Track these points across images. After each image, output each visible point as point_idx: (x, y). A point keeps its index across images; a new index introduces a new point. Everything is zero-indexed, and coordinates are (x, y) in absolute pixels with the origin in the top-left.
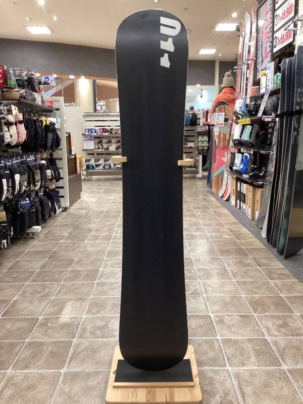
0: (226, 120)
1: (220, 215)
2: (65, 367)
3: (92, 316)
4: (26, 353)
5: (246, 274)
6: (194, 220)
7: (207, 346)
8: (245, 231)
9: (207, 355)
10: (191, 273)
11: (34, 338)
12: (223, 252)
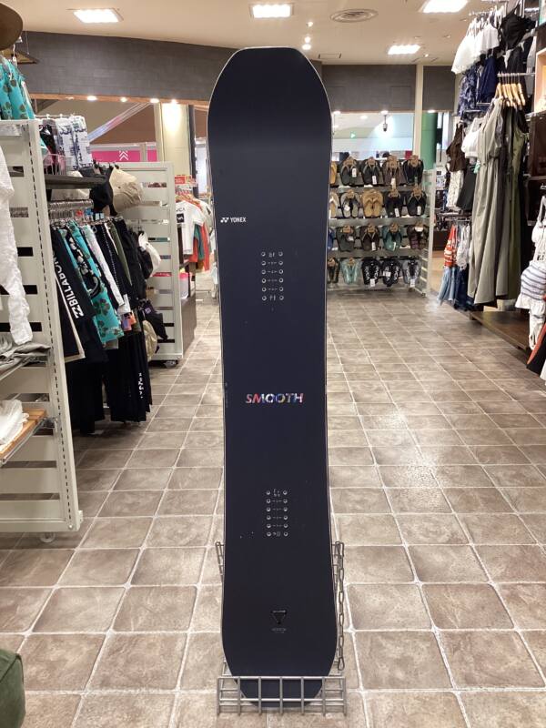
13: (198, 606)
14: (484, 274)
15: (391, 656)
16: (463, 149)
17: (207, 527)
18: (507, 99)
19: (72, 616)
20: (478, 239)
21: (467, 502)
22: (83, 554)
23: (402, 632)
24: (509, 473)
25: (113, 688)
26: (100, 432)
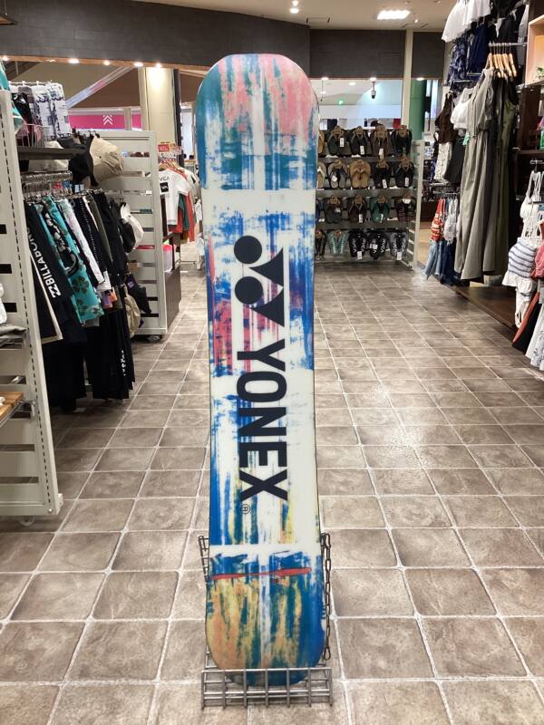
13: (180, 592)
14: (471, 249)
15: (373, 644)
16: (452, 121)
17: (189, 510)
18: (498, 70)
19: (51, 603)
20: (466, 214)
21: (451, 484)
22: (64, 537)
23: (384, 619)
24: (493, 454)
25: (92, 679)
26: (82, 410)
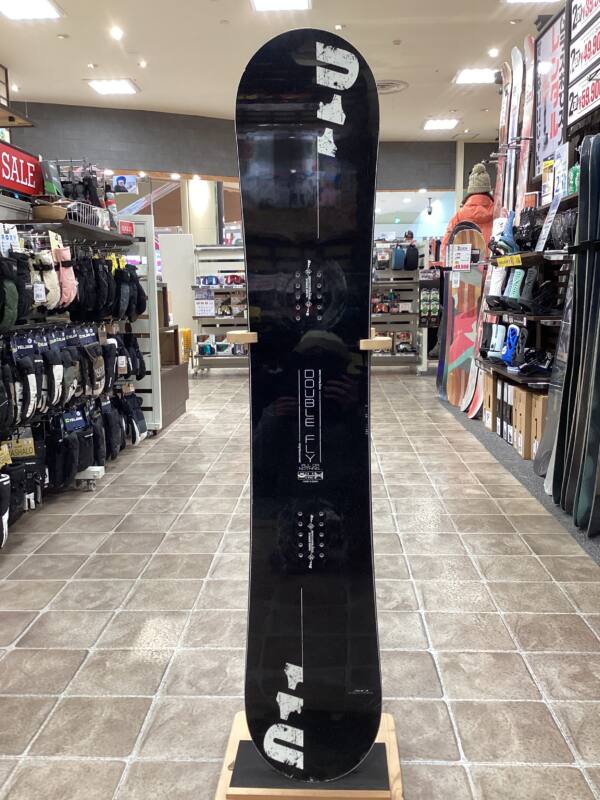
0: (475, 258)
1: (460, 448)
2: (135, 752)
3: (194, 649)
4: (59, 722)
5: (508, 569)
6: (408, 456)
7: (422, 717)
8: (509, 479)
9: (421, 735)
10: (397, 564)
11: (76, 691)
12: (463, 523)
